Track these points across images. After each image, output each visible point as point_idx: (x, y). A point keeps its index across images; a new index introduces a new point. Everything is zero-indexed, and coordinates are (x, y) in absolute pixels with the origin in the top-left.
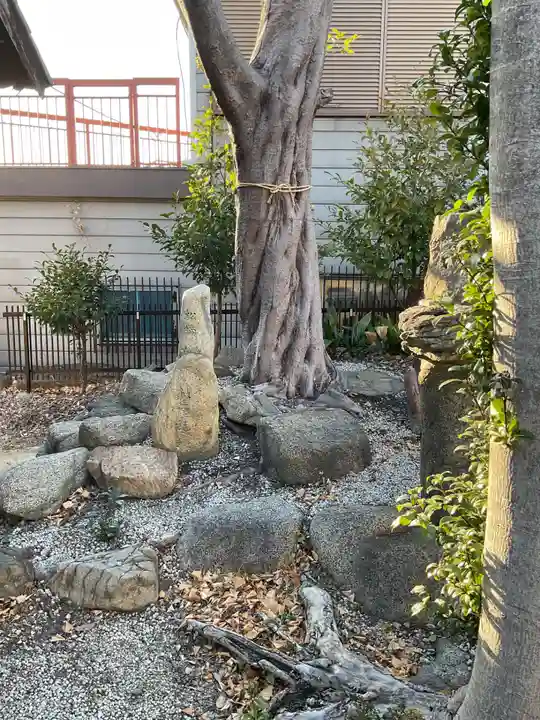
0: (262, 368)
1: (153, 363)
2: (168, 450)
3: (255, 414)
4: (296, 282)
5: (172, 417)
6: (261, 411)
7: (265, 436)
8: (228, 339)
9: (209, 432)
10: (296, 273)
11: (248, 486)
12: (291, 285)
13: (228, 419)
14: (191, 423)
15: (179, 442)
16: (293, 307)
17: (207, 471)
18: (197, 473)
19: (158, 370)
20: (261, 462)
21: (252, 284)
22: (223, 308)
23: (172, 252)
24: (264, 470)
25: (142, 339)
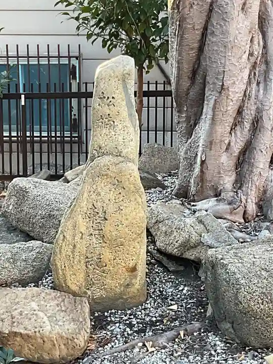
0: (208, 176)
1: (45, 169)
2: (75, 294)
3: (200, 244)
4: (258, 50)
5: (81, 247)
6: (207, 238)
7: (215, 277)
8: (160, 134)
9: (134, 269)
10: (259, 38)
11: (191, 348)
12: (251, 54)
13: (159, 251)
14: (107, 255)
15: (90, 284)
16: (254, 86)
17: (131, 326)
18: (117, 329)
19: (52, 178)
20: (209, 313)
21: (193, 53)
22: (145, 88)
23: (72, 7)
24: (213, 326)
25: (28, 134)
